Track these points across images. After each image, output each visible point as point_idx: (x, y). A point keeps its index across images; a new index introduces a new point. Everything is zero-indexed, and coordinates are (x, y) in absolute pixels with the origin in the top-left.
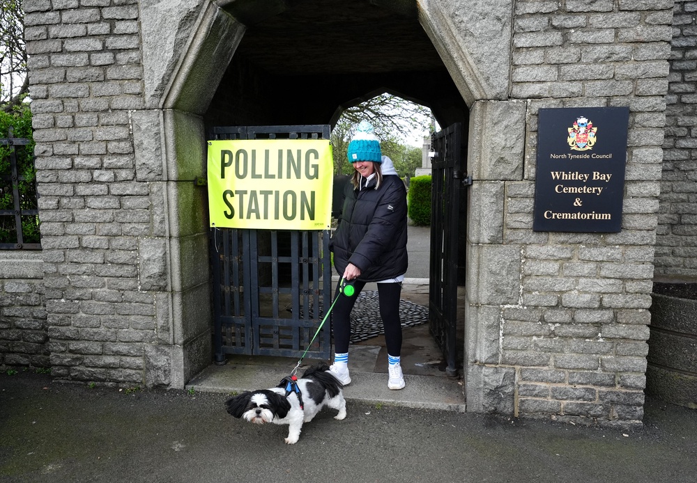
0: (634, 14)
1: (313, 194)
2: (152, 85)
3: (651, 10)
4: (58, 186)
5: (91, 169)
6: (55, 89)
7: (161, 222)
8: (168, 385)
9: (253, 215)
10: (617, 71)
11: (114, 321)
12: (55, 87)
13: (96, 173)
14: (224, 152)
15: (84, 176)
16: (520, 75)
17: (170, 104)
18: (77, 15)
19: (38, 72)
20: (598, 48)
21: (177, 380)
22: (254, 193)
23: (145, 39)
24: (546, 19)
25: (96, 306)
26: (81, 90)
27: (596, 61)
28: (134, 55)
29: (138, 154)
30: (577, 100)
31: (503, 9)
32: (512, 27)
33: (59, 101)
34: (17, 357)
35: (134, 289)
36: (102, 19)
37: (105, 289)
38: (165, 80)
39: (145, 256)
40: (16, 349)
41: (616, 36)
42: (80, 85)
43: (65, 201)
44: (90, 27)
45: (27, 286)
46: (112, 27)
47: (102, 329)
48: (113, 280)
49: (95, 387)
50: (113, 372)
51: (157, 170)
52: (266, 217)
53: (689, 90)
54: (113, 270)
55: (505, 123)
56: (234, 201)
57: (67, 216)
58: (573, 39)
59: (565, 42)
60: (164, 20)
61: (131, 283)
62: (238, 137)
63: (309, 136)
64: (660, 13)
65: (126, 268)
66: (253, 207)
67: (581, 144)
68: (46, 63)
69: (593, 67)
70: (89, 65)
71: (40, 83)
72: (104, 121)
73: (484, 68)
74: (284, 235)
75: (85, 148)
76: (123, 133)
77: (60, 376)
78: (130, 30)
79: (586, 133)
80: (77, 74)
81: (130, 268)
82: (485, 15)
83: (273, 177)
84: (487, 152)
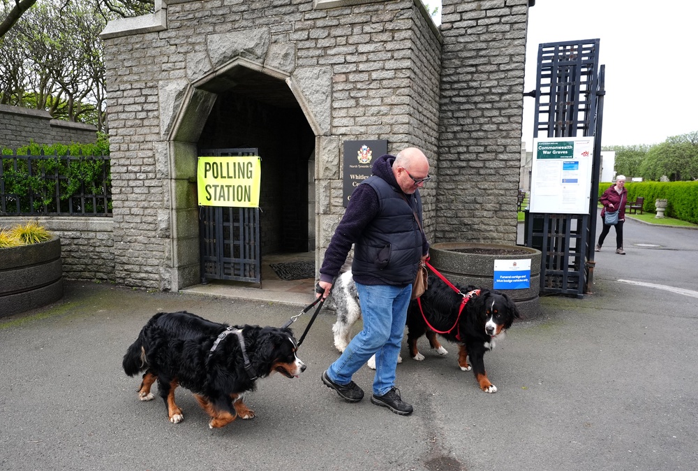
0: (390, 90)
1: (249, 186)
2: (163, 129)
3: (398, 88)
4: (121, 181)
5: (136, 173)
6: (120, 131)
7: (167, 201)
8: (170, 289)
9: (222, 199)
10: (383, 120)
11: (145, 254)
12: (120, 130)
13: (138, 175)
14: (206, 164)
15: (132, 176)
16: (336, 122)
17: (172, 139)
18: (130, 93)
19: (112, 122)
20: (373, 108)
21: (174, 287)
22: (222, 187)
23: (161, 105)
24: (347, 93)
25: (138, 246)
26: (132, 131)
27: (372, 115)
28: (156, 113)
29: (157, 165)
30: (364, 136)
31: (326, 88)
32: (332, 97)
33: (122, 137)
34: (101, 274)
35: (154, 237)
36: (142, 95)
37: (142, 237)
38: (169, 126)
39: (159, 219)
40: (101, 270)
41: (382, 101)
42: (131, 129)
43: (123, 189)
44: (136, 99)
45: (107, 236)
46: (146, 99)
47: (140, 259)
48: (146, 232)
49: (136, 290)
50: (144, 282)
51: (166, 173)
52: (228, 200)
53: (504, 121)
54: (145, 226)
55: (328, 148)
56: (212, 191)
57: (125, 198)
58: (361, 104)
59: (357, 104)
60: (169, 95)
61: (153, 233)
62: (213, 155)
63: (248, 155)
64: (403, 89)
65: (151, 225)
66: (222, 194)
67: (365, 160)
68: (116, 118)
69: (371, 118)
70: (136, 118)
71: (113, 128)
72: (142, 147)
73: (318, 119)
74: (236, 209)
75: (133, 161)
76: (150, 154)
77: (120, 283)
78: (154, 101)
79: (366, 154)
80: (129, 123)
81: (153, 225)
82: (317, 92)
83: (231, 177)
84: (321, 164)
